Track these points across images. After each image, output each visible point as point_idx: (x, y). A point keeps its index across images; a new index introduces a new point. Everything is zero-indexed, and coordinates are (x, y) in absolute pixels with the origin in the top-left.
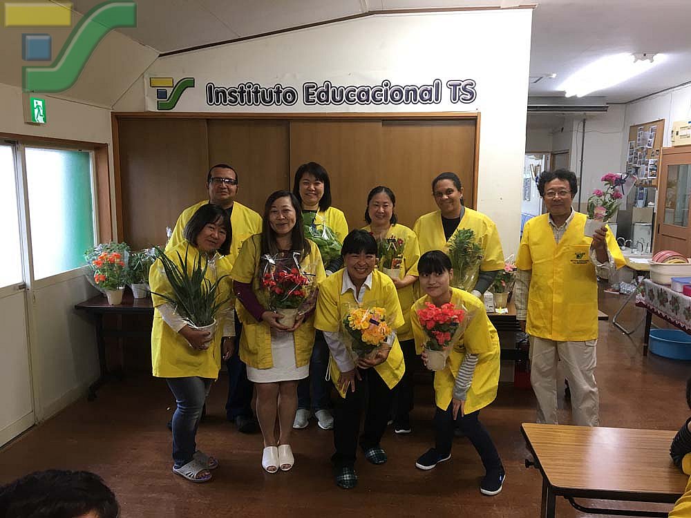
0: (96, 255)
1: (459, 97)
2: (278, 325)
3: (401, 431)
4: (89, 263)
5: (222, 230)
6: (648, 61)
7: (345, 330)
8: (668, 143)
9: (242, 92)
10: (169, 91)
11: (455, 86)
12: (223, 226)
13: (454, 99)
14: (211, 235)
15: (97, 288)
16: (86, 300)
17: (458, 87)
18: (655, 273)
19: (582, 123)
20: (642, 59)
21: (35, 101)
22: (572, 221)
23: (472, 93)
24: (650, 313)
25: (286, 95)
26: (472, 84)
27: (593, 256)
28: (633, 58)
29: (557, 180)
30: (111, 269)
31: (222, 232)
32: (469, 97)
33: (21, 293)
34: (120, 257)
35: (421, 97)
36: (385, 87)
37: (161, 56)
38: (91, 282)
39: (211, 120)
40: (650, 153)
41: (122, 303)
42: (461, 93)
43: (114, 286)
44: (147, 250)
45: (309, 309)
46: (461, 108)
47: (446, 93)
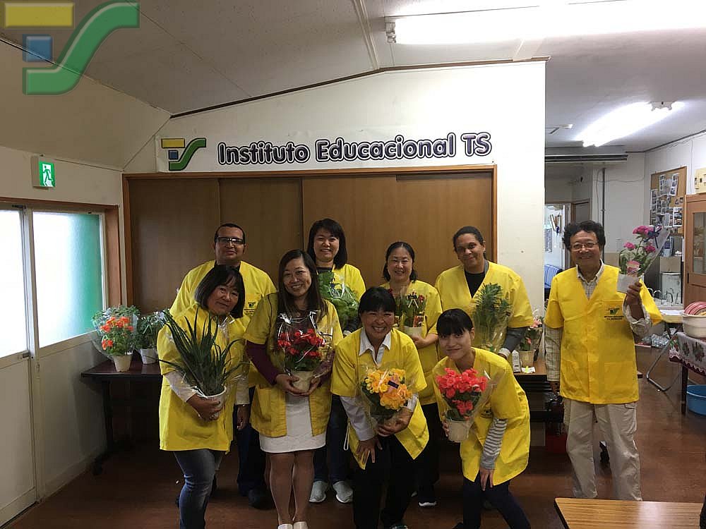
0: (104, 319)
1: (474, 150)
2: (292, 389)
3: (425, 504)
4: (97, 328)
5: (234, 292)
6: (666, 109)
7: (363, 394)
8: (691, 190)
9: (254, 151)
10: (181, 152)
11: (470, 139)
12: (235, 288)
13: (469, 152)
14: (222, 297)
15: (105, 354)
16: (93, 366)
17: (472, 140)
18: (688, 326)
19: (601, 173)
20: (660, 107)
21: (44, 165)
22: (602, 275)
23: (487, 146)
24: (686, 368)
25: (298, 151)
26: (487, 137)
27: (628, 312)
28: (650, 106)
29: (582, 232)
30: (119, 334)
31: (234, 294)
32: (484, 150)
33: (25, 360)
34: (129, 321)
35: (436, 151)
36: (398, 143)
37: (172, 117)
38: (98, 348)
39: (223, 179)
40: (673, 200)
41: (130, 369)
42: (475, 147)
43: (122, 352)
44: (157, 313)
45: (325, 372)
46: (476, 161)
47: (460, 147)
